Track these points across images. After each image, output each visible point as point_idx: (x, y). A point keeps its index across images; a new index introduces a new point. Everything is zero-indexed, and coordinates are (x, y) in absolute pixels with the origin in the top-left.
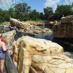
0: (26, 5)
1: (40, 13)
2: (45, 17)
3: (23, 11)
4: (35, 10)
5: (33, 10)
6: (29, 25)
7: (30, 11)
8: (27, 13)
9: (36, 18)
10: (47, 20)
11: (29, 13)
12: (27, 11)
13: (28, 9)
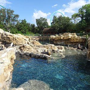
0: (12, 12)
1: (32, 25)
2: (38, 29)
3: (7, 20)
4: (25, 20)
5: (22, 21)
6: (25, 40)
7: (18, 20)
8: (14, 24)
9: (26, 31)
10: (40, 34)
11: (16, 23)
12: (13, 20)
13: (14, 17)
